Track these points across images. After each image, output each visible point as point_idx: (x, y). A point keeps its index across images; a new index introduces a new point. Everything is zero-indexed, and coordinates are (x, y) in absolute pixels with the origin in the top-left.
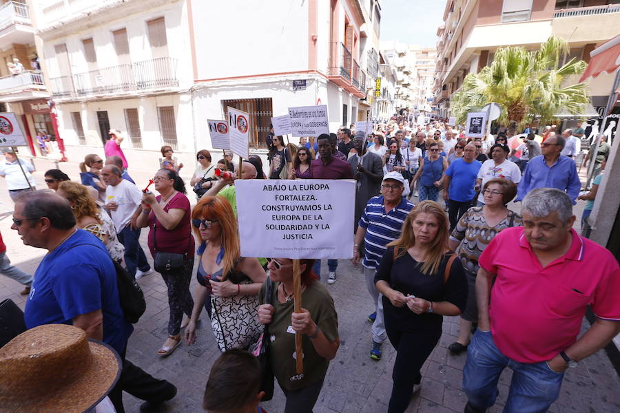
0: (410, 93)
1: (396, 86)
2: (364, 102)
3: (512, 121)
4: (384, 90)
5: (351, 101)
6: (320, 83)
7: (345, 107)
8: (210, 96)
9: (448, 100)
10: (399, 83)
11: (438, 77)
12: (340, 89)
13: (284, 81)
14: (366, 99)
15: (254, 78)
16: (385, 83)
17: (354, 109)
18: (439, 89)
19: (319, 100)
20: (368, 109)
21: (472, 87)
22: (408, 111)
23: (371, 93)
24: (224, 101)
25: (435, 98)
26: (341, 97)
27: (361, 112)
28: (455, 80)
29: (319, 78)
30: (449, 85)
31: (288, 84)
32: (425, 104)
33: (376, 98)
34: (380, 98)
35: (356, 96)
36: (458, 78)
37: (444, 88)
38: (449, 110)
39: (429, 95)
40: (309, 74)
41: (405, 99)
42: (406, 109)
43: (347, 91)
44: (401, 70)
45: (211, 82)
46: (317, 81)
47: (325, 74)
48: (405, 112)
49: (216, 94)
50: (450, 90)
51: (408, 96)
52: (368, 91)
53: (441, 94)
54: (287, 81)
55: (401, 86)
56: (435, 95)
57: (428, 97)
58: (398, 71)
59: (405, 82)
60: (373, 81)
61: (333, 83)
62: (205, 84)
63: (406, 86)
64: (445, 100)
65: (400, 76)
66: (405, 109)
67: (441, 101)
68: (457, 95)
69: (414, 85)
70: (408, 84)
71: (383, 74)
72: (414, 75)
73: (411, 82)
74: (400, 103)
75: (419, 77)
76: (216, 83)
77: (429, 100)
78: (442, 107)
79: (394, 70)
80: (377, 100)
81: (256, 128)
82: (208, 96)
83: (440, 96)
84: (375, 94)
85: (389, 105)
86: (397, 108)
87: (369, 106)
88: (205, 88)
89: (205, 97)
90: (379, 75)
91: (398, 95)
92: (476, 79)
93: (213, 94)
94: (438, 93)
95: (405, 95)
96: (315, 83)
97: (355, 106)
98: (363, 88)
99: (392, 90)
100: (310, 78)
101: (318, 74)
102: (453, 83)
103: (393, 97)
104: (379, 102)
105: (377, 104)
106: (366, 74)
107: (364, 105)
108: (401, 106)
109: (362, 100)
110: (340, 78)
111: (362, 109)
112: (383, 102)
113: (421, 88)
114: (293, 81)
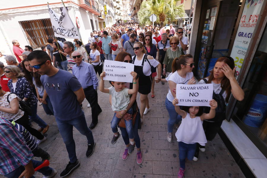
0: (121, 12)
1: (114, 9)
2: (100, 18)
3: (161, 22)
4: (109, 11)
5: (94, 18)
6: (75, 9)
7: (91, 21)
8: (10, 19)
9: (137, 14)
10: (115, 7)
11: (131, 4)
12: (87, 12)
13: (54, 8)
14: (101, 16)
15: (36, 7)
16: (108, 8)
17: (96, 21)
18: (132, 10)
19: (77, 18)
20: (103, 21)
21: (145, 7)
22: (121, 21)
23: (103, 13)
24: (21, 22)
25: (132, 14)
26: (88, 16)
27: (100, 23)
28: (138, 5)
29: (74, 6)
30: (136, 7)
31: (57, 10)
32: (128, 17)
33: (105, 15)
35: (95, 15)
36: (139, 4)
37: (135, 9)
38: (138, 19)
39: (129, 12)
40: (68, 4)
41: (119, 15)
42: (121, 20)
43: (91, 12)
44: (115, 1)
45: (7, 11)
46: (73, 7)
47: (77, 3)
48: (120, 21)
49: (14, 18)
50: (137, 10)
51: (120, 14)
52: (101, 12)
53: (134, 12)
54: (56, 8)
55: (116, 9)
56: (131, 12)
57: (129, 14)
58: (114, 1)
59: (118, 7)
60: (102, 7)
61: (82, 9)
62: (4, 12)
63: (118, 9)
64: (136, 14)
65: (115, 4)
66: (120, 20)
67: (134, 15)
69: (122, 8)
70: (119, 8)
71: (106, 3)
72: (121, 3)
73: (120, 6)
74: (117, 17)
75: (124, 4)
76: (11, 11)
77: (129, 15)
78: (135, 18)
79: (111, 1)
80: (107, 16)
81: (46, 36)
82: (8, 19)
83: (133, 13)
84: (105, 13)
85: (113, 18)
86: (116, 20)
87: (103, 20)
88: (4, 14)
89: (7, 20)
90: (105, 4)
91: (116, 14)
92: (146, 3)
93: (12, 18)
94: (132, 12)
95: (119, 13)
96: (72, 9)
97: (96, 20)
98: (98, 10)
99: (112, 11)
100: (69, 6)
101: (73, 4)
102: (138, 6)
103: (113, 15)
104: (107, 17)
105: (107, 18)
106: (98, 3)
107: (101, 19)
108: (118, 19)
109: (99, 16)
110: (85, 5)
111: (100, 21)
112: (110, 17)
113: (125, 10)
114: (60, 8)
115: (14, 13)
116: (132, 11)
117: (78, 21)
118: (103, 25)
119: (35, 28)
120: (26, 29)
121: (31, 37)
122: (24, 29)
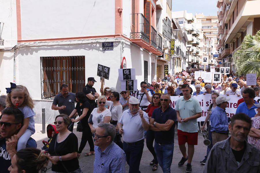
0: (199, 50)
1: (187, 45)
2: (162, 59)
5: (150, 58)
6: (124, 45)
7: (146, 63)
8: (32, 54)
9: (231, 56)
10: (189, 43)
11: (220, 38)
12: (142, 49)
13: (94, 43)
14: (163, 57)
16: (178, 43)
17: (153, 64)
18: (222, 48)
19: (124, 58)
20: (165, 64)
21: (250, 45)
22: (198, 65)
23: (167, 51)
24: (44, 57)
25: (220, 54)
26: (142, 55)
27: (159, 67)
28: (236, 40)
29: (124, 41)
30: (231, 44)
31: (98, 45)
32: (212, 59)
33: (171, 55)
34: (175, 55)
35: (154, 54)
36: (237, 39)
37: (227, 46)
39: (215, 51)
40: (116, 38)
41: (195, 56)
42: (197, 63)
43: (147, 50)
44: (190, 34)
45: (32, 43)
46: (123, 43)
47: (129, 37)
48: (196, 66)
49: (37, 52)
50: (231, 48)
51: (197, 53)
52: (164, 50)
53: (224, 52)
54: (97, 43)
55: (191, 45)
57: (214, 53)
58: (188, 34)
59: (195, 42)
60: (168, 42)
61: (135, 45)
62: (27, 44)
63: (195, 45)
64: (228, 56)
65: (190, 37)
66: (195, 63)
67: (225, 57)
68: (238, 52)
69: (201, 45)
70: (197, 44)
71: (176, 37)
72: (201, 36)
73: (199, 41)
74: (191, 58)
75: (206, 38)
76: (37, 43)
77: (215, 56)
79: (185, 33)
80: (173, 57)
81: (71, 80)
82: (29, 53)
84: (170, 52)
85: (182, 61)
86: (189, 62)
87: (166, 62)
88: (27, 46)
89: (27, 54)
90: (173, 38)
91: (188, 52)
93: (34, 52)
94: (222, 51)
95: (195, 52)
96: (120, 45)
97: (154, 62)
98: (160, 48)
99: (184, 49)
100: (117, 41)
101: (123, 38)
102: (234, 43)
103: (185, 54)
104: (174, 59)
105: (172, 60)
106: (162, 37)
107: (162, 61)
108: (192, 61)
109: (160, 57)
110: (141, 41)
111: (160, 64)
112: (177, 58)
113: (208, 47)
114: (103, 43)
115: (39, 46)
116: (220, 50)
117: (124, 62)
118: (163, 71)
119: (58, 68)
120: (46, 68)
121: (49, 81)
122: (44, 68)
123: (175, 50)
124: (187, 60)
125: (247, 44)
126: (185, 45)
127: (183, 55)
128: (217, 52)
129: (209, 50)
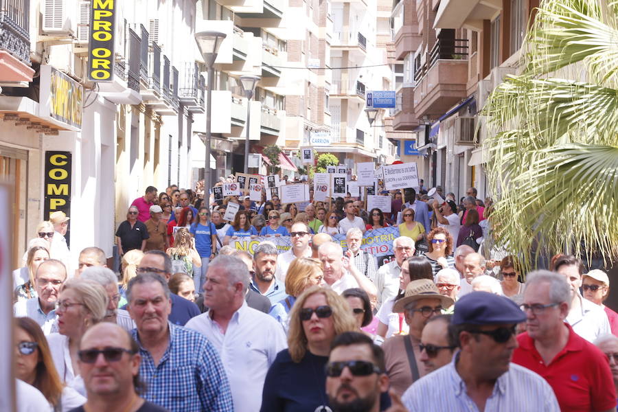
1: (203, 24)
4: (139, 45)
14: (33, 91)
18: (422, 51)
22: (274, 154)
23: (61, 58)
25: (408, 94)
28: (497, 10)
32: (362, 122)
33: (90, 86)
37: (447, 44)
38: (480, 156)
41: (257, 94)
42: (265, 144)
50: (475, 59)
51: (269, 77)
52: (44, 50)
55: (227, 25)
56: (408, 74)
57: (374, 85)
59: (252, 5)
66: (255, 146)
68: (507, 87)
70: (269, 17)
77: (375, 104)
80: (102, 97)
84: (85, 61)
85: (170, 124)
86: (209, 136)
87: (55, 130)
94: (420, 71)
95: (251, 69)
102: (487, 24)
103: (185, 83)
104: (110, 109)
105: (97, 117)
107: (27, 121)
108: (236, 129)
109: (14, 92)
111: (16, 141)
112: (137, 108)
113: (335, 41)
116: (409, 65)
118: (37, 189)
123: (122, 49)
124: (200, 123)
125: (557, 44)
126: (191, 21)
127: (171, 87)
128: (391, 75)
129: (344, 60)
